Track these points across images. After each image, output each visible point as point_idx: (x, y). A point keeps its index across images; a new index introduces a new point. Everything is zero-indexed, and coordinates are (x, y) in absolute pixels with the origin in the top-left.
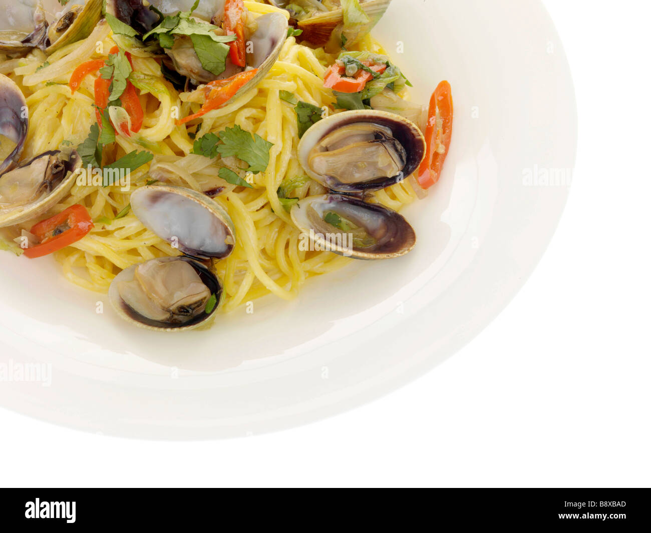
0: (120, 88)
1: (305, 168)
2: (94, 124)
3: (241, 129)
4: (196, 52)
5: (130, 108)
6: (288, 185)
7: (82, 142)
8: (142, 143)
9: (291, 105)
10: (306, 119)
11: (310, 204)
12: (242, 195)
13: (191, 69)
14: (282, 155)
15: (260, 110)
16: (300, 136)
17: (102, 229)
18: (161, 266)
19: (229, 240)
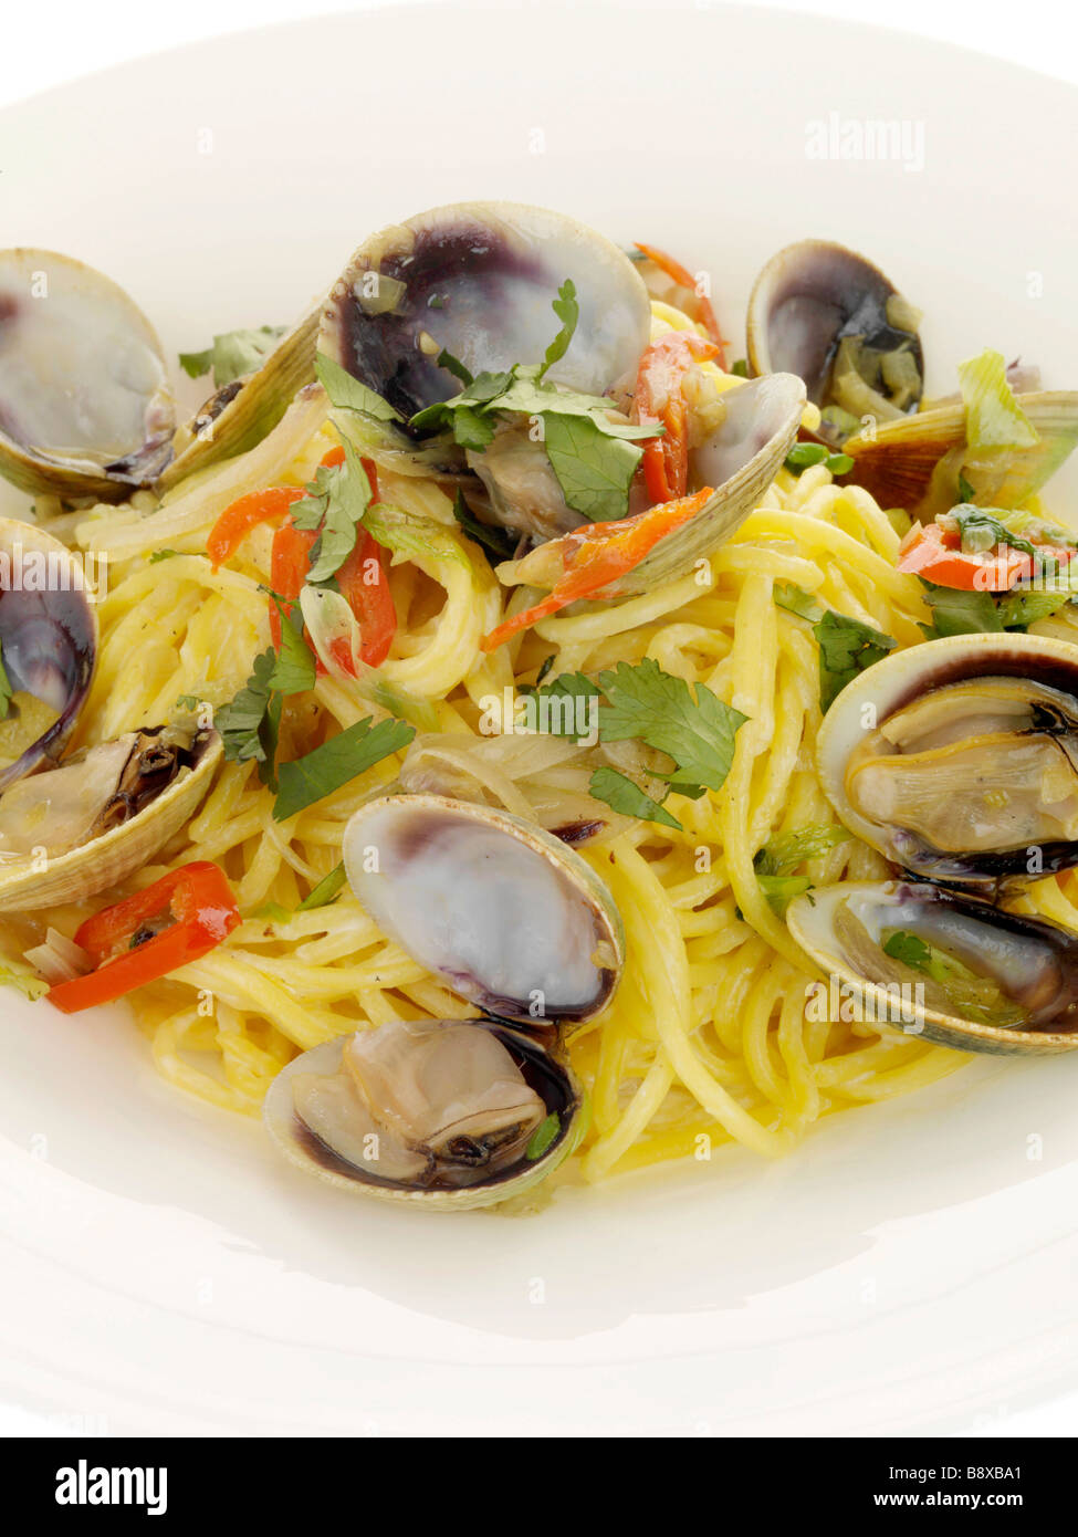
0: (339, 548)
1: (835, 802)
2: (264, 653)
3: (662, 670)
4: (550, 463)
5: (361, 601)
6: (788, 845)
7: (229, 699)
8: (389, 700)
9: (807, 625)
10: (844, 661)
11: (845, 899)
12: (660, 866)
13: (536, 505)
14: (771, 757)
15: (718, 632)
16: (826, 705)
17: (266, 934)
18: (419, 1038)
19: (603, 955)
